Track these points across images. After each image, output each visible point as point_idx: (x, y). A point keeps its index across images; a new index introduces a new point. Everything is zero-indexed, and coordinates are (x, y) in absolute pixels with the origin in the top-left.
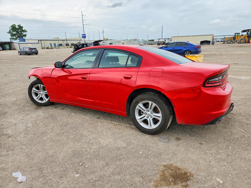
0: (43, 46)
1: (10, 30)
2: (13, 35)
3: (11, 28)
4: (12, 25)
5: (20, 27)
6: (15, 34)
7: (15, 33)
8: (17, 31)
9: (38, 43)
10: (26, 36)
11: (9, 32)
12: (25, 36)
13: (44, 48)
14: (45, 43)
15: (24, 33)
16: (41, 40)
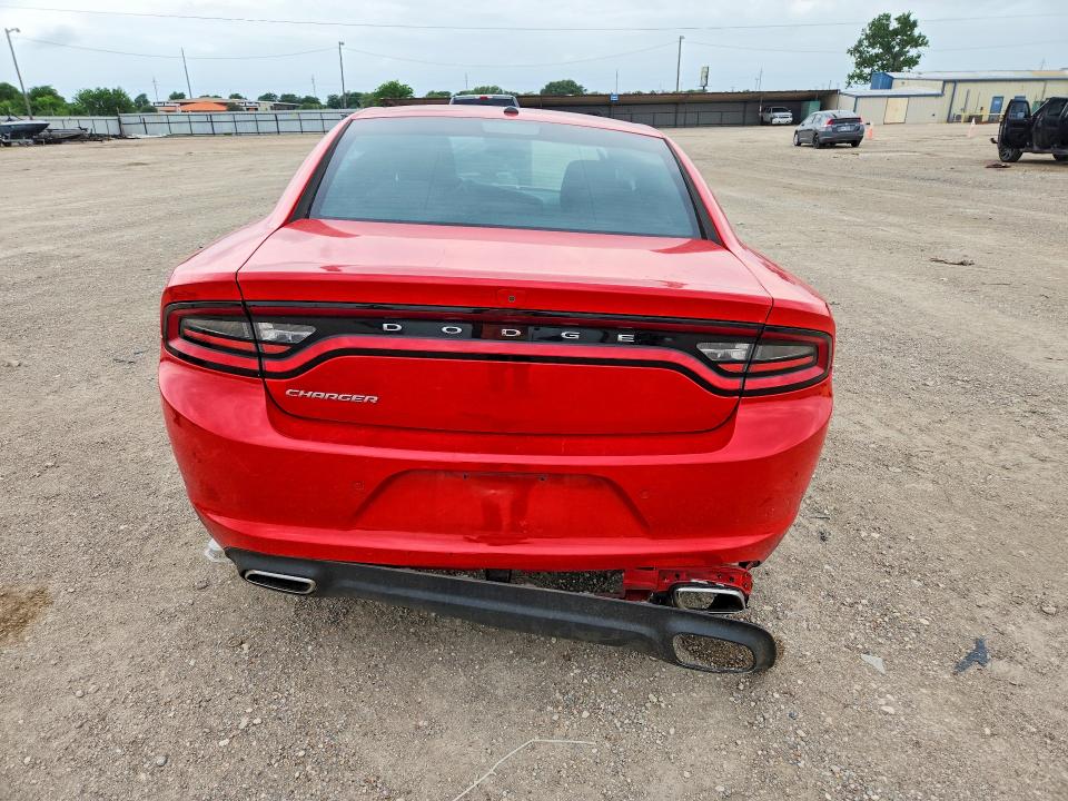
0: (956, 111)
1: (860, 42)
2: (864, 61)
3: (868, 32)
4: (877, 17)
5: (907, 23)
6: (877, 55)
7: (877, 50)
8: (889, 43)
9: (937, 96)
10: (916, 63)
11: (857, 50)
12: (912, 62)
13: (959, 117)
14: (970, 97)
15: (913, 52)
16: (955, 82)
